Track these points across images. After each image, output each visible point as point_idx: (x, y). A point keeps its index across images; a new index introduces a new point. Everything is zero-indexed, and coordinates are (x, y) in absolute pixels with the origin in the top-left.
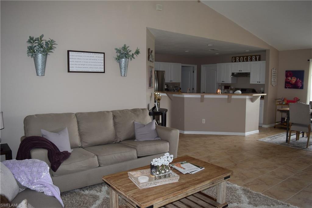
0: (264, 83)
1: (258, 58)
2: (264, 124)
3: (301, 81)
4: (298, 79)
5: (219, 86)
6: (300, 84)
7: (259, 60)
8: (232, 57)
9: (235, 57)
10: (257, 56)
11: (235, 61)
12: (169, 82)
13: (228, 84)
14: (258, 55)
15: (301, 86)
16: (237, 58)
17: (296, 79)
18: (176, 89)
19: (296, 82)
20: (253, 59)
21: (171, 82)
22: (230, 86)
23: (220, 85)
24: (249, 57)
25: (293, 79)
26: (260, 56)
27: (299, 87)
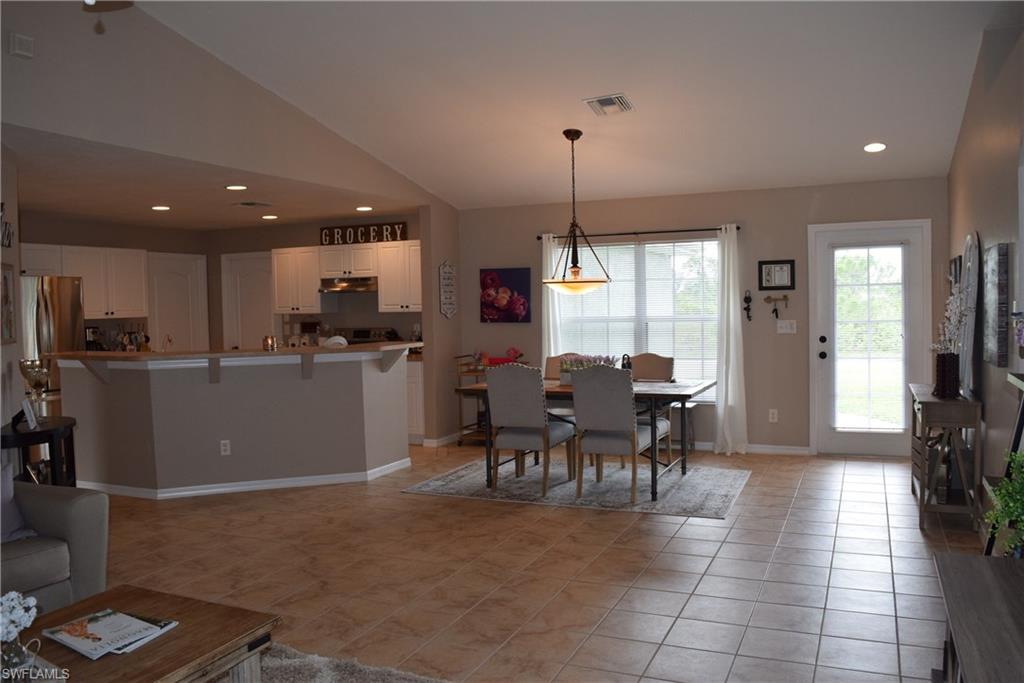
0: (420, 310)
1: (399, 233)
2: (427, 436)
3: (522, 300)
4: (516, 294)
5: (284, 323)
6: (522, 307)
7: (404, 237)
8: (322, 230)
9: (331, 230)
10: (396, 227)
11: (332, 243)
12: (105, 317)
13: (311, 316)
14: (398, 224)
15: (524, 313)
16: (336, 231)
17: (509, 293)
18: (131, 342)
19: (511, 302)
20: (385, 233)
21: (110, 316)
22: (318, 324)
23: (287, 319)
24: (372, 229)
25: (501, 295)
26: (404, 224)
27: (520, 318)
